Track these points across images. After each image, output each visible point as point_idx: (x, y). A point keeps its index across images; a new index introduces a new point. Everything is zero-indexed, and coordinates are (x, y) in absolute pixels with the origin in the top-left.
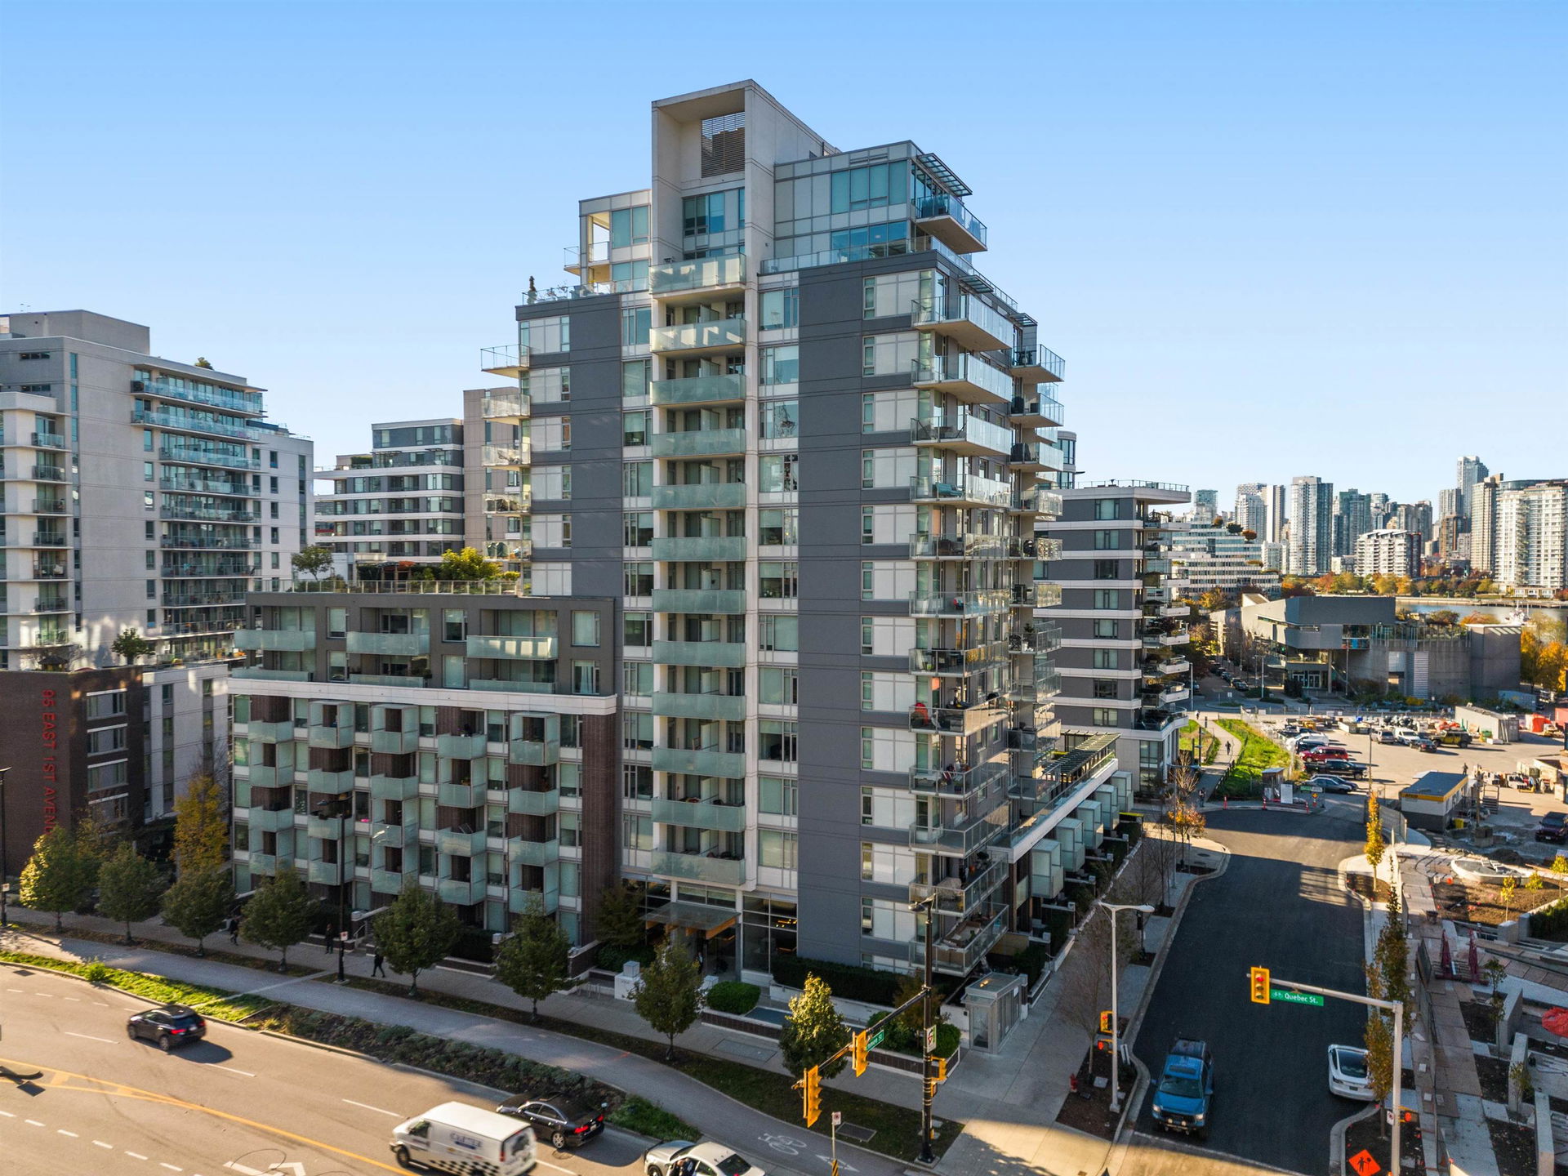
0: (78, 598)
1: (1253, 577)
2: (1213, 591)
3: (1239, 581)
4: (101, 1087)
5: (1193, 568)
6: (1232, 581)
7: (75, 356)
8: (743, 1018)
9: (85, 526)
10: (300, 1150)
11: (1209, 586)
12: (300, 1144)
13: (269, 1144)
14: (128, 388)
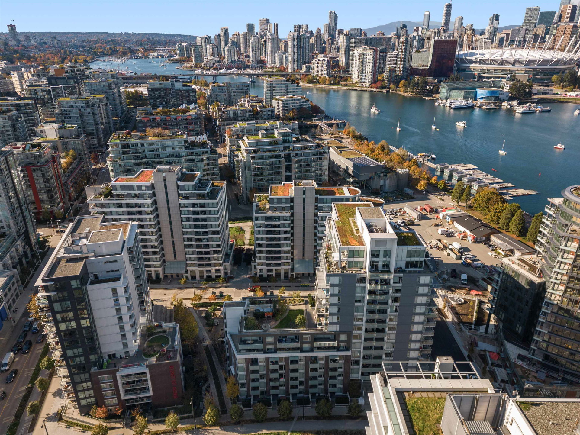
1: (303, 104)
2: (293, 109)
5: (287, 102)
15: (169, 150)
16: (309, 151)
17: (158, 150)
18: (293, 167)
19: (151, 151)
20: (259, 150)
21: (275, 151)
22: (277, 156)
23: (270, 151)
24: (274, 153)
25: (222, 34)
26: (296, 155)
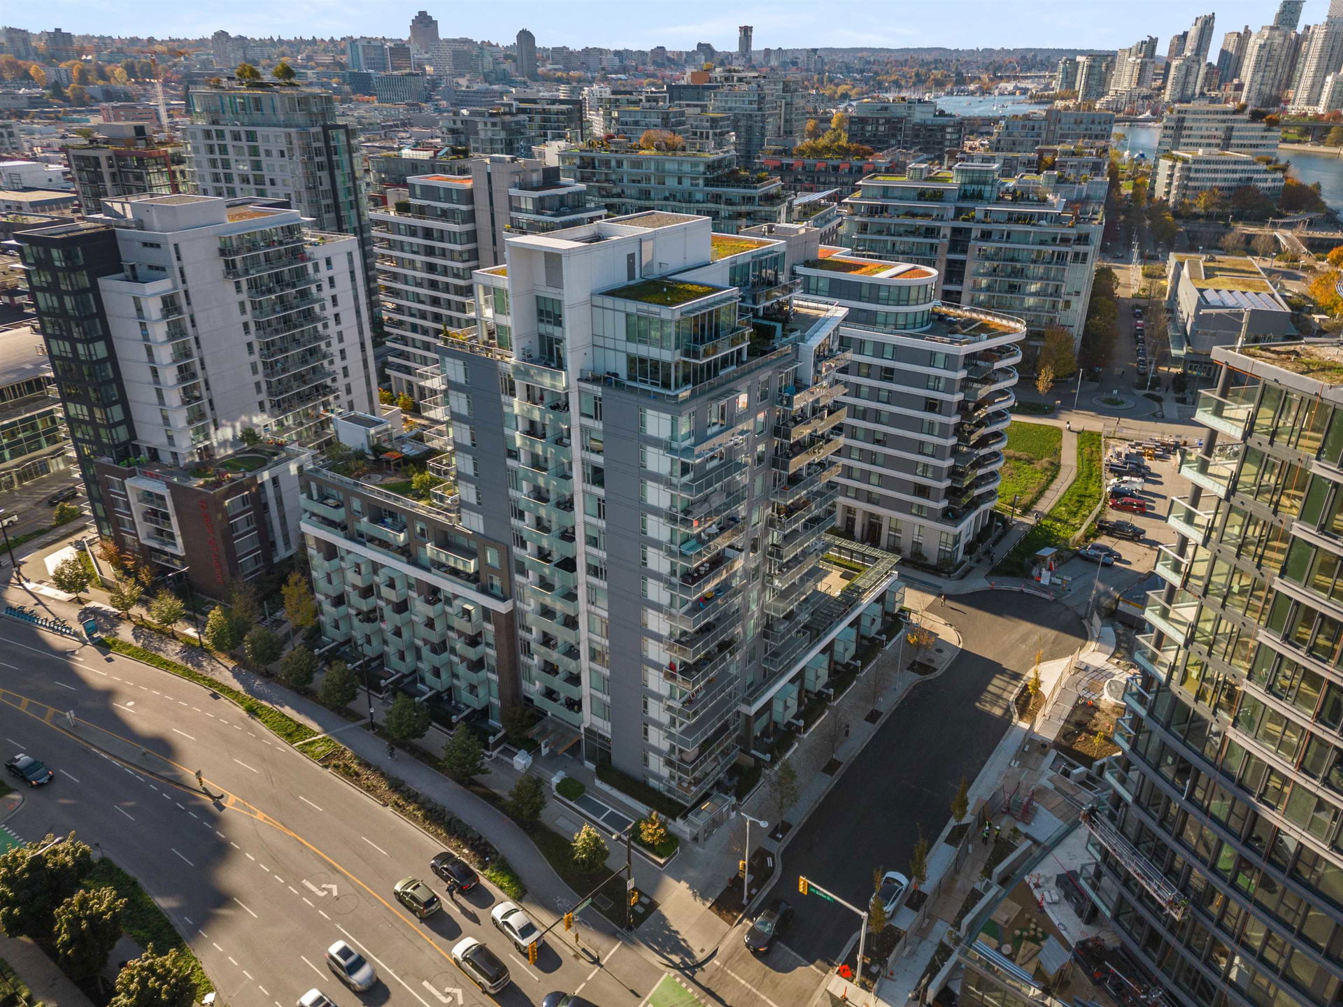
0: (212, 409)
1: (1255, 176)
2: (1211, 189)
3: (1240, 179)
4: (251, 811)
5: (1197, 166)
6: (1234, 180)
7: (176, 246)
8: (572, 804)
9: (207, 361)
10: (338, 877)
11: (1209, 184)
12: (338, 871)
13: (324, 870)
14: (217, 253)
15: (671, 182)
16: (1028, 228)
17: (648, 180)
18: (970, 267)
19: (634, 181)
20: (883, 209)
21: (926, 215)
22: (931, 232)
23: (911, 214)
24: (919, 222)
25: (1193, 32)
26: (986, 236)
